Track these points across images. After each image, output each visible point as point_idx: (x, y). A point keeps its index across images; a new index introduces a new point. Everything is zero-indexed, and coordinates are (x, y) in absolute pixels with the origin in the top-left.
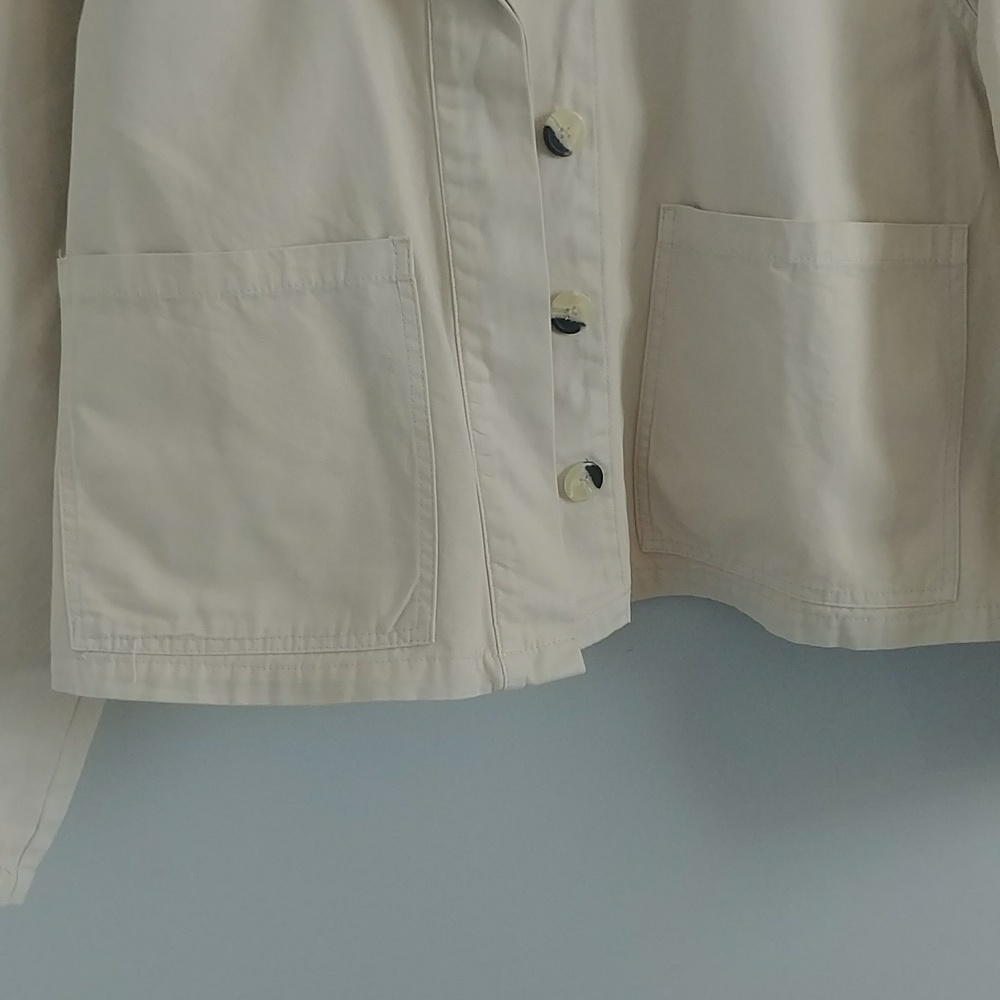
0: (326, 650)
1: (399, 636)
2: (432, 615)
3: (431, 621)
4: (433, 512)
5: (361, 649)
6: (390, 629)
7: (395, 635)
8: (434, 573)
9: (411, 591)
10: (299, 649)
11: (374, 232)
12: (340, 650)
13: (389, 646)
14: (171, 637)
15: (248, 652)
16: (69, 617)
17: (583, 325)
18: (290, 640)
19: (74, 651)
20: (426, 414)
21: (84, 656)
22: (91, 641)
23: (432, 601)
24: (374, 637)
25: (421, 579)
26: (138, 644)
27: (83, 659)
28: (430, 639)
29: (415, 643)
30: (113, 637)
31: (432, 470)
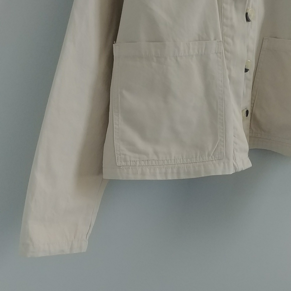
0: (193, 162)
1: (214, 157)
2: (224, 150)
3: (224, 152)
4: (223, 121)
5: (203, 161)
6: (212, 155)
7: (213, 156)
8: (224, 138)
9: (217, 143)
10: (185, 162)
11: (212, 39)
12: (197, 162)
13: (212, 160)
14: (147, 160)
15: (170, 164)
16: (116, 155)
17: (249, 70)
18: (182, 159)
19: (118, 166)
20: (222, 92)
21: (121, 167)
22: (123, 163)
23: (224, 147)
24: (207, 157)
25: (220, 140)
26: (138, 163)
27: (121, 168)
28: (224, 157)
29: (219, 158)
30: (130, 161)
31: (223, 108)
